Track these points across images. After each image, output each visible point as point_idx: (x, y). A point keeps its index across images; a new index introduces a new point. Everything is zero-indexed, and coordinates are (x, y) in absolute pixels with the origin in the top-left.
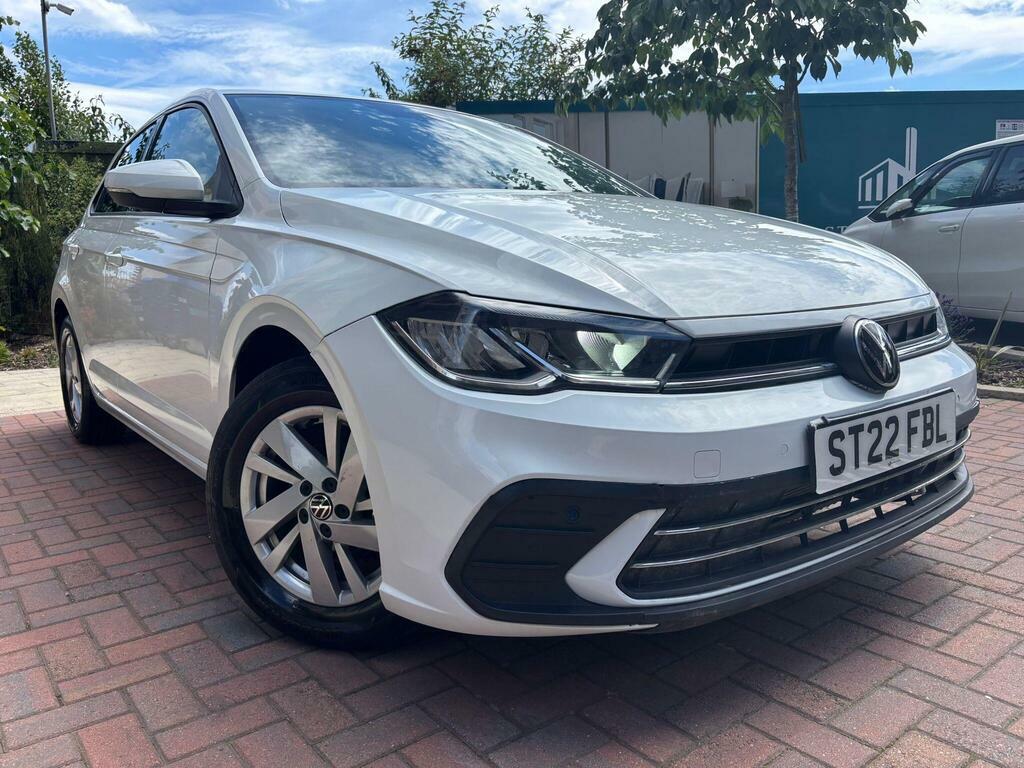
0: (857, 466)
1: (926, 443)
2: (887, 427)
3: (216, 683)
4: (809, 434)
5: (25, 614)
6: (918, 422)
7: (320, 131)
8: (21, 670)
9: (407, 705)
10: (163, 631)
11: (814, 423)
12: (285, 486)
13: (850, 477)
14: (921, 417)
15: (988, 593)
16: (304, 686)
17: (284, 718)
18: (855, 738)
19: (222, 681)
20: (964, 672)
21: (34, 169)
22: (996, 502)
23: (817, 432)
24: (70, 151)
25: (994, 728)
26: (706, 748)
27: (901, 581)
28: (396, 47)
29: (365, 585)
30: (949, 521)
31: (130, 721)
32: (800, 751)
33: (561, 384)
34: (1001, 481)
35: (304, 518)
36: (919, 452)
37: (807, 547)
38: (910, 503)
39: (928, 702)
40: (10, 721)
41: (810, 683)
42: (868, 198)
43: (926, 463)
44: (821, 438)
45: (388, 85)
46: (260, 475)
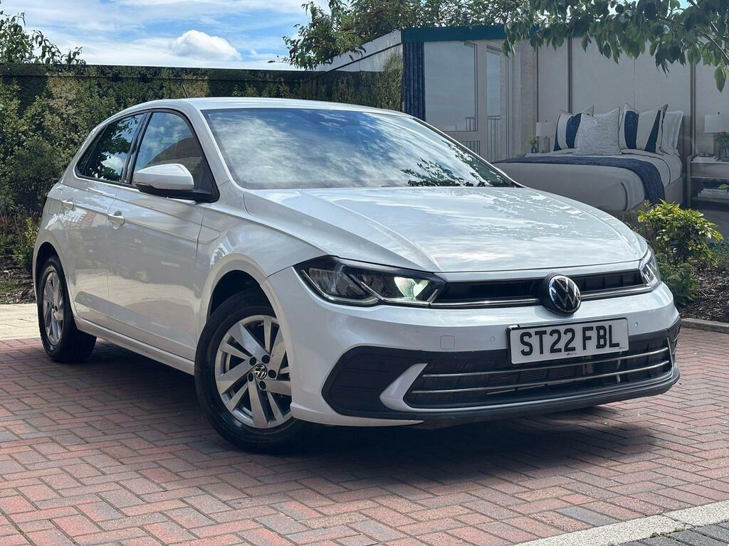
0: (542, 352)
1: (599, 346)
2: (565, 334)
3: (202, 462)
4: (508, 332)
5: (82, 438)
6: (593, 334)
8: (95, 455)
10: (166, 446)
11: (512, 327)
12: (241, 360)
13: (535, 358)
14: (595, 331)
19: (205, 461)
23: (512, 331)
29: (284, 416)
31: (163, 469)
33: (381, 303)
35: (251, 379)
40: (101, 468)
44: (515, 336)
46: (227, 354)
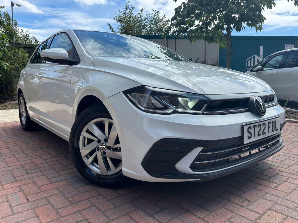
0: (255, 137)
1: (273, 131)
2: (263, 126)
3: (73, 196)
4: (242, 127)
5: (15, 177)
6: (271, 125)
7: (96, 41)
8: (16, 192)
9: (128, 202)
10: (56, 182)
11: (244, 124)
12: (92, 141)
13: (253, 140)
14: (271, 124)
15: (288, 174)
16: (99, 197)
17: (94, 205)
18: (254, 212)
19: (75, 196)
20: (283, 194)
21: (9, 51)
22: (288, 150)
23: (244, 126)
24: (19, 46)
25: (292, 209)
26: (213, 214)
27: (264, 171)
28: (115, 19)
29: (116, 169)
30: (275, 155)
31: (50, 206)
32: (240, 215)
33: (175, 112)
34: (289, 144)
35: (98, 150)
36: (271, 134)
37: (241, 159)
38: (268, 148)
39: (274, 202)
40: (14, 206)
41: (241, 197)
42: (249, 65)
43: (272, 137)
44: (246, 128)
45: (112, 30)
46: (85, 137)
